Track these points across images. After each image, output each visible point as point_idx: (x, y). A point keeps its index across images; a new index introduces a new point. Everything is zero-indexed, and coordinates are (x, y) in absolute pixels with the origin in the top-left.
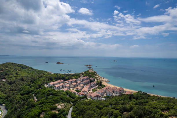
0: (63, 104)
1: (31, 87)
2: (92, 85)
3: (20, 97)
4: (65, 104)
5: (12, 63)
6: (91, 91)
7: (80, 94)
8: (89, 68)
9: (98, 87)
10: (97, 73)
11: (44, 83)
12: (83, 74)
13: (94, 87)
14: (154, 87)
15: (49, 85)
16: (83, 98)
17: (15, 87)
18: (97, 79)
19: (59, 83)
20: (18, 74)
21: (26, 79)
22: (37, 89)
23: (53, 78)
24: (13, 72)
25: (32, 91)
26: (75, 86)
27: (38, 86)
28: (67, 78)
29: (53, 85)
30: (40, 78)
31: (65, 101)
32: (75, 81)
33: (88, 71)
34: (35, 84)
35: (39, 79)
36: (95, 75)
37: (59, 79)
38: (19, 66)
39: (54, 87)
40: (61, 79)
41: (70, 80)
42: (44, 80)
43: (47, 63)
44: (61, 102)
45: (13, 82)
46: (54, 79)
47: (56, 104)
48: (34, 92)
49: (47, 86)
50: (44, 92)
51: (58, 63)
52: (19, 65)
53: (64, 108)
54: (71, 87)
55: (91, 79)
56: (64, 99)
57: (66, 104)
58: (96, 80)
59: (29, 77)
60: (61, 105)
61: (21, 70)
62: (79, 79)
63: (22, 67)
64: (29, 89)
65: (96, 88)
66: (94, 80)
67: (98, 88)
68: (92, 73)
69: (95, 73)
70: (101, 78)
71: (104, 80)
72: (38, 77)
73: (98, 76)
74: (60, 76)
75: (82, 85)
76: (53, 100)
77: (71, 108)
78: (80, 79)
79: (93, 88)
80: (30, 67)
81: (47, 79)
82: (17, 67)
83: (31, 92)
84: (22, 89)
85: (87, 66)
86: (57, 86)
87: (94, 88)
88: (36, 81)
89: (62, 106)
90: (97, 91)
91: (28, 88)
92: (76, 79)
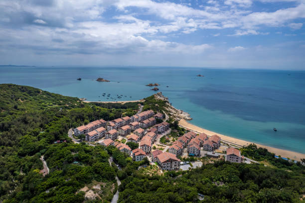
0: (98, 187)
1: (39, 139)
2: (160, 130)
3: (17, 162)
4: (102, 186)
5: (10, 86)
6: (158, 142)
7: (136, 154)
8: (155, 90)
9: (171, 132)
10: (168, 103)
11: (66, 128)
12: (142, 104)
13: (163, 132)
14: (276, 131)
15: (76, 131)
16: (141, 165)
17: (10, 137)
18: (170, 115)
19: (96, 127)
20: (19, 107)
21: (32, 120)
22: (51, 142)
23: (84, 116)
24: (8, 103)
25: (41, 148)
26: (128, 132)
27: (53, 137)
28: (112, 115)
29: (85, 131)
30: (59, 117)
31: (103, 177)
32: (128, 122)
33: (153, 97)
34: (48, 131)
35: (57, 120)
36: (165, 106)
37: (98, 117)
38: (23, 91)
39: (86, 136)
40: (101, 117)
41: (118, 120)
42: (67, 121)
43: (80, 79)
44: (94, 181)
45: (6, 125)
46: (87, 117)
47: (83, 187)
48: (44, 150)
49: (74, 133)
50: (61, 153)
51: (100, 80)
52: (23, 89)
53: (101, 196)
54: (119, 135)
55: (159, 115)
56: (101, 172)
57: (104, 184)
58: (167, 117)
59: (38, 117)
60: (93, 190)
61: (26, 99)
62: (135, 117)
63: (30, 93)
64: (36, 143)
65: (167, 135)
66: (164, 117)
67: (172, 136)
68: (160, 102)
69: (166, 102)
70: (177, 111)
71: (182, 115)
72: (56, 115)
73: (172, 108)
74: (99, 112)
75: (140, 130)
76: (77, 179)
77: (115, 196)
78: (137, 117)
79: (161, 136)
80: (45, 92)
81: (73, 118)
82: (19, 93)
83: (38, 151)
84: (22, 143)
85: (151, 85)
86: (91, 134)
87: (164, 134)
88: (50, 125)
89: (95, 193)
90: (169, 141)
91: (34, 141)
92: (130, 116)
